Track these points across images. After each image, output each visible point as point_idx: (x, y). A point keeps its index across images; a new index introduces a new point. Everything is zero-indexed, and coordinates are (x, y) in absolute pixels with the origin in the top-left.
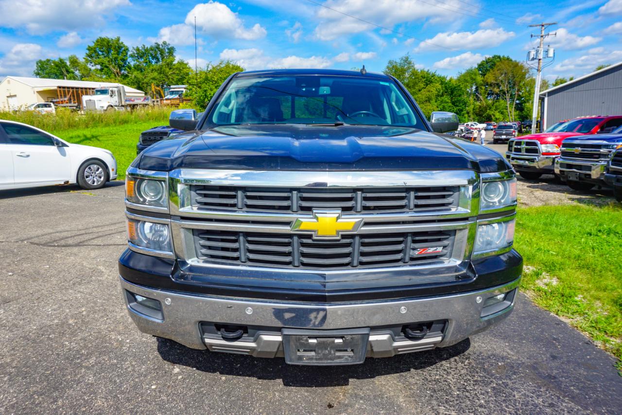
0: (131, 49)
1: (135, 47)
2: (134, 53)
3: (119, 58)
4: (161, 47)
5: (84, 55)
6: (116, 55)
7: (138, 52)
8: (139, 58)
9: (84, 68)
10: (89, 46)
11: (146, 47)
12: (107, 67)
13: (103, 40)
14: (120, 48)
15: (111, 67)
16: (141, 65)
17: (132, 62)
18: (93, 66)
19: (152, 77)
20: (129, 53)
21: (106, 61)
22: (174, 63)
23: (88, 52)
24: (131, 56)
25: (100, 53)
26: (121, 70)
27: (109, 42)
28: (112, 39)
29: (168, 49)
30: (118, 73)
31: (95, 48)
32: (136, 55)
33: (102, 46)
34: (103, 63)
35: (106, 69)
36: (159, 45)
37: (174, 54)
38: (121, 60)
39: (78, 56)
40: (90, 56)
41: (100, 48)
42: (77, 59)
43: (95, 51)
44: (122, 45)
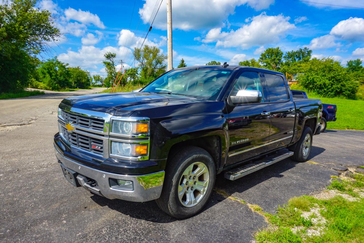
0: (284, 54)
1: (287, 52)
2: (286, 55)
3: (277, 59)
4: (303, 51)
5: (259, 58)
6: (275, 57)
7: (288, 55)
8: (288, 58)
9: (257, 65)
10: (262, 54)
11: (294, 51)
12: (269, 64)
13: (270, 49)
14: (278, 53)
15: (271, 64)
16: (289, 62)
17: (284, 61)
18: (262, 64)
19: (293, 68)
20: (283, 56)
21: (269, 61)
22: (310, 60)
23: (261, 57)
24: (285, 57)
25: (267, 57)
26: (276, 65)
27: (273, 50)
28: (275, 49)
29: (308, 52)
30: (274, 67)
31: (265, 54)
32: (287, 56)
33: (268, 53)
34: (267, 62)
35: (268, 65)
36: (302, 50)
37: (311, 55)
38: (277, 60)
39: (255, 59)
40: (262, 59)
41: (268, 54)
42: (255, 60)
43: (265, 56)
44: (280, 52)
